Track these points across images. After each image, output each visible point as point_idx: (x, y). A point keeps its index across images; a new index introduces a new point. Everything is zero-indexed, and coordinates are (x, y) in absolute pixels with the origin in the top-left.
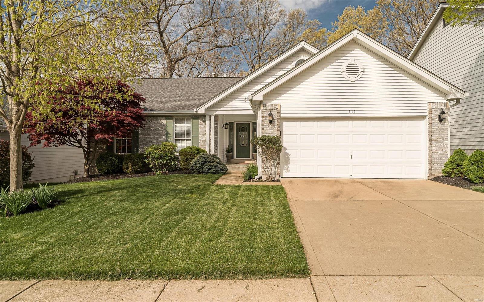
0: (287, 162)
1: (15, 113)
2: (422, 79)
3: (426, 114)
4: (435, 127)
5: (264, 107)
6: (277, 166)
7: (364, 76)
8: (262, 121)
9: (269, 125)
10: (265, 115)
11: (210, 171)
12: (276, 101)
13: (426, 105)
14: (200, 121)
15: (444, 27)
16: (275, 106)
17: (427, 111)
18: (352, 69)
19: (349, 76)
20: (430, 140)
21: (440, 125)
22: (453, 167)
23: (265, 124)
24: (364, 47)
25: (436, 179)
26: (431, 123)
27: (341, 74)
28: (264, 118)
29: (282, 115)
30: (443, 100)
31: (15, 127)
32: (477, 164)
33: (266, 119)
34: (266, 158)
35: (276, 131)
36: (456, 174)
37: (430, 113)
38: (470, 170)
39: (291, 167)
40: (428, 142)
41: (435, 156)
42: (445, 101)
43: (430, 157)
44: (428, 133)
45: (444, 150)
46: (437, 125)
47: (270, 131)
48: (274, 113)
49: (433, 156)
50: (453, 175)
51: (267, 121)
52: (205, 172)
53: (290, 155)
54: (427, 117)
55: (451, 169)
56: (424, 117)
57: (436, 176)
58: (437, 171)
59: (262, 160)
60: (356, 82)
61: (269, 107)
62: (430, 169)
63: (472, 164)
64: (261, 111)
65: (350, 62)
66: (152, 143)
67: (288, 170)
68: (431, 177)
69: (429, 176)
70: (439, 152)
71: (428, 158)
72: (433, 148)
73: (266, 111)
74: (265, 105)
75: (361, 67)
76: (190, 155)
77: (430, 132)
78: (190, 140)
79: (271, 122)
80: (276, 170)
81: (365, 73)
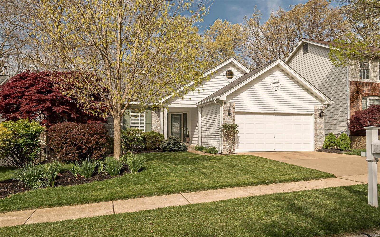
0: (238, 142)
1: (119, 106)
2: (312, 92)
3: (313, 113)
4: (318, 121)
5: (225, 104)
6: (233, 144)
7: (282, 88)
8: (224, 114)
9: (228, 117)
10: (225, 110)
11: (180, 149)
12: (232, 101)
13: (313, 107)
14: (152, 111)
15: (303, 55)
16: (232, 104)
17: (314, 111)
18: (276, 83)
19: (274, 87)
20: (316, 128)
21: (320, 119)
22: (329, 143)
23: (225, 116)
24: (282, 70)
25: (320, 150)
26: (316, 118)
27: (270, 85)
28: (225, 112)
29: (236, 110)
30: (320, 104)
31: (120, 115)
32: (343, 140)
33: (226, 112)
34: (226, 139)
35: (233, 121)
36: (330, 147)
37: (316, 112)
38: (341, 144)
39: (240, 145)
40: (314, 129)
41: (318, 137)
42: (322, 105)
43: (316, 138)
44: (314, 124)
45: (322, 134)
46: (319, 119)
47: (229, 120)
48: (232, 108)
49: (317, 137)
50: (329, 148)
51: (227, 113)
52: (176, 150)
53: (239, 137)
54: (314, 114)
55: (328, 144)
56: (312, 114)
57: (318, 149)
58: (319, 146)
59: (224, 140)
60: (278, 91)
61: (228, 104)
62: (316, 145)
63: (341, 140)
64: (222, 107)
65: (275, 78)
66: (111, 129)
67: (238, 147)
68: (316, 150)
69: (315, 149)
70: (320, 135)
71: (314, 138)
72: (317, 133)
73: (226, 107)
74: (225, 103)
75: (280, 82)
76: (156, 138)
77: (316, 123)
78: (143, 126)
79: (229, 114)
80: (233, 147)
81: (283, 86)
